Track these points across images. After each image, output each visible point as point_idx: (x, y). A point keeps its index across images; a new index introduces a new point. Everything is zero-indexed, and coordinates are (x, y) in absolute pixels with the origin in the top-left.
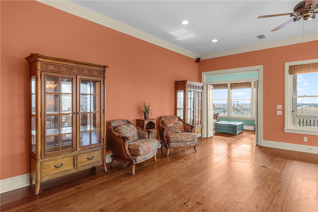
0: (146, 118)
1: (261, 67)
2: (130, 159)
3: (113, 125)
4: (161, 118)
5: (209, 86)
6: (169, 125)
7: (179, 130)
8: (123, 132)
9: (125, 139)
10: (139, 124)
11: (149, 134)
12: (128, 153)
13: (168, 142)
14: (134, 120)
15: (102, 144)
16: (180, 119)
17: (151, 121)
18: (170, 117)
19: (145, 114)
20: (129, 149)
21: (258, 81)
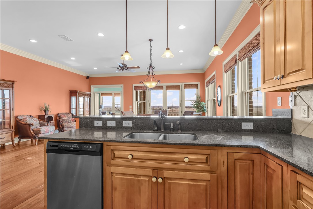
0: (46, 114)
1: (123, 85)
2: (34, 136)
3: (20, 118)
4: (58, 114)
5: (96, 94)
6: (64, 118)
7: (71, 121)
8: (28, 122)
9: (30, 125)
10: (40, 118)
11: (48, 123)
12: (32, 133)
13: (62, 128)
14: (36, 116)
15: (12, 129)
16: (73, 115)
17: (50, 116)
18: (65, 114)
19: (45, 111)
20: (33, 131)
21: (121, 93)
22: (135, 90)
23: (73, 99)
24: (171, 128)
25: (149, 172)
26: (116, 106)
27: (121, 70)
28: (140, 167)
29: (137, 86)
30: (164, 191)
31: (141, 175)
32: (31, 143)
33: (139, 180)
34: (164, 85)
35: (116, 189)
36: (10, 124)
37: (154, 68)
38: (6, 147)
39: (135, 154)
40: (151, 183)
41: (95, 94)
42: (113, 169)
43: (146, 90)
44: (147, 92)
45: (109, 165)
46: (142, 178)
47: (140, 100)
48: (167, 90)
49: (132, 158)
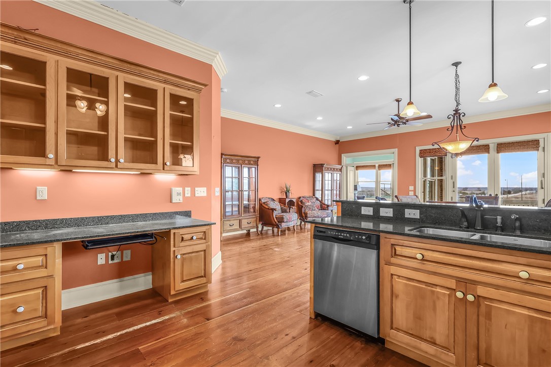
0: (287, 197)
1: (396, 150)
2: (277, 224)
3: (263, 201)
4: (300, 198)
6: (307, 204)
7: (316, 208)
8: (270, 206)
9: (273, 210)
10: (281, 201)
11: (290, 209)
12: (275, 220)
13: (305, 217)
14: (277, 199)
15: (256, 214)
16: (317, 199)
17: (292, 199)
18: (308, 197)
19: (286, 193)
20: (276, 217)
21: (393, 164)
22: (421, 157)
23: (319, 176)
24: (498, 226)
25: (452, 284)
26: (382, 186)
27: (394, 125)
28: (435, 273)
29: (426, 150)
30: (478, 316)
31: (437, 285)
32: (272, 232)
33: (433, 292)
34: (492, 142)
35: (397, 296)
36: (254, 208)
37: (463, 116)
38: (251, 234)
39: (426, 253)
40: (453, 298)
41: (348, 167)
42: (394, 270)
43: (446, 155)
44: (448, 160)
45: (389, 263)
46: (438, 290)
47: (433, 175)
48: (501, 152)
49: (423, 260)
